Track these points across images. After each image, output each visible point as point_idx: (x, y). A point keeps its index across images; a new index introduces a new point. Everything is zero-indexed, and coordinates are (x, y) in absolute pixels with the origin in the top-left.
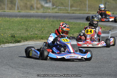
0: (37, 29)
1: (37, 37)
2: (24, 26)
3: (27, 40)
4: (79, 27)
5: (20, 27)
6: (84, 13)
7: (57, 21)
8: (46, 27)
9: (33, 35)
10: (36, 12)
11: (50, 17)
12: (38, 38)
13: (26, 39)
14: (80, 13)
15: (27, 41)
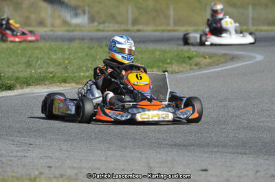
0: (54, 63)
1: (53, 77)
2: (23, 58)
3: (28, 85)
4: (152, 56)
5: (12, 59)
6: (163, 31)
7: (101, 47)
8: (75, 59)
9: (43, 75)
10: (51, 31)
11: (83, 39)
12: (55, 79)
13: (27, 83)
14: (153, 31)
15: (30, 85)
